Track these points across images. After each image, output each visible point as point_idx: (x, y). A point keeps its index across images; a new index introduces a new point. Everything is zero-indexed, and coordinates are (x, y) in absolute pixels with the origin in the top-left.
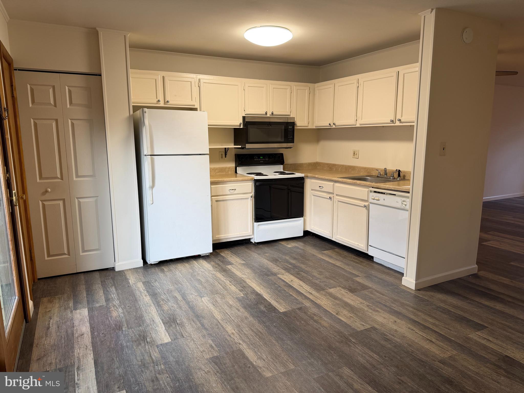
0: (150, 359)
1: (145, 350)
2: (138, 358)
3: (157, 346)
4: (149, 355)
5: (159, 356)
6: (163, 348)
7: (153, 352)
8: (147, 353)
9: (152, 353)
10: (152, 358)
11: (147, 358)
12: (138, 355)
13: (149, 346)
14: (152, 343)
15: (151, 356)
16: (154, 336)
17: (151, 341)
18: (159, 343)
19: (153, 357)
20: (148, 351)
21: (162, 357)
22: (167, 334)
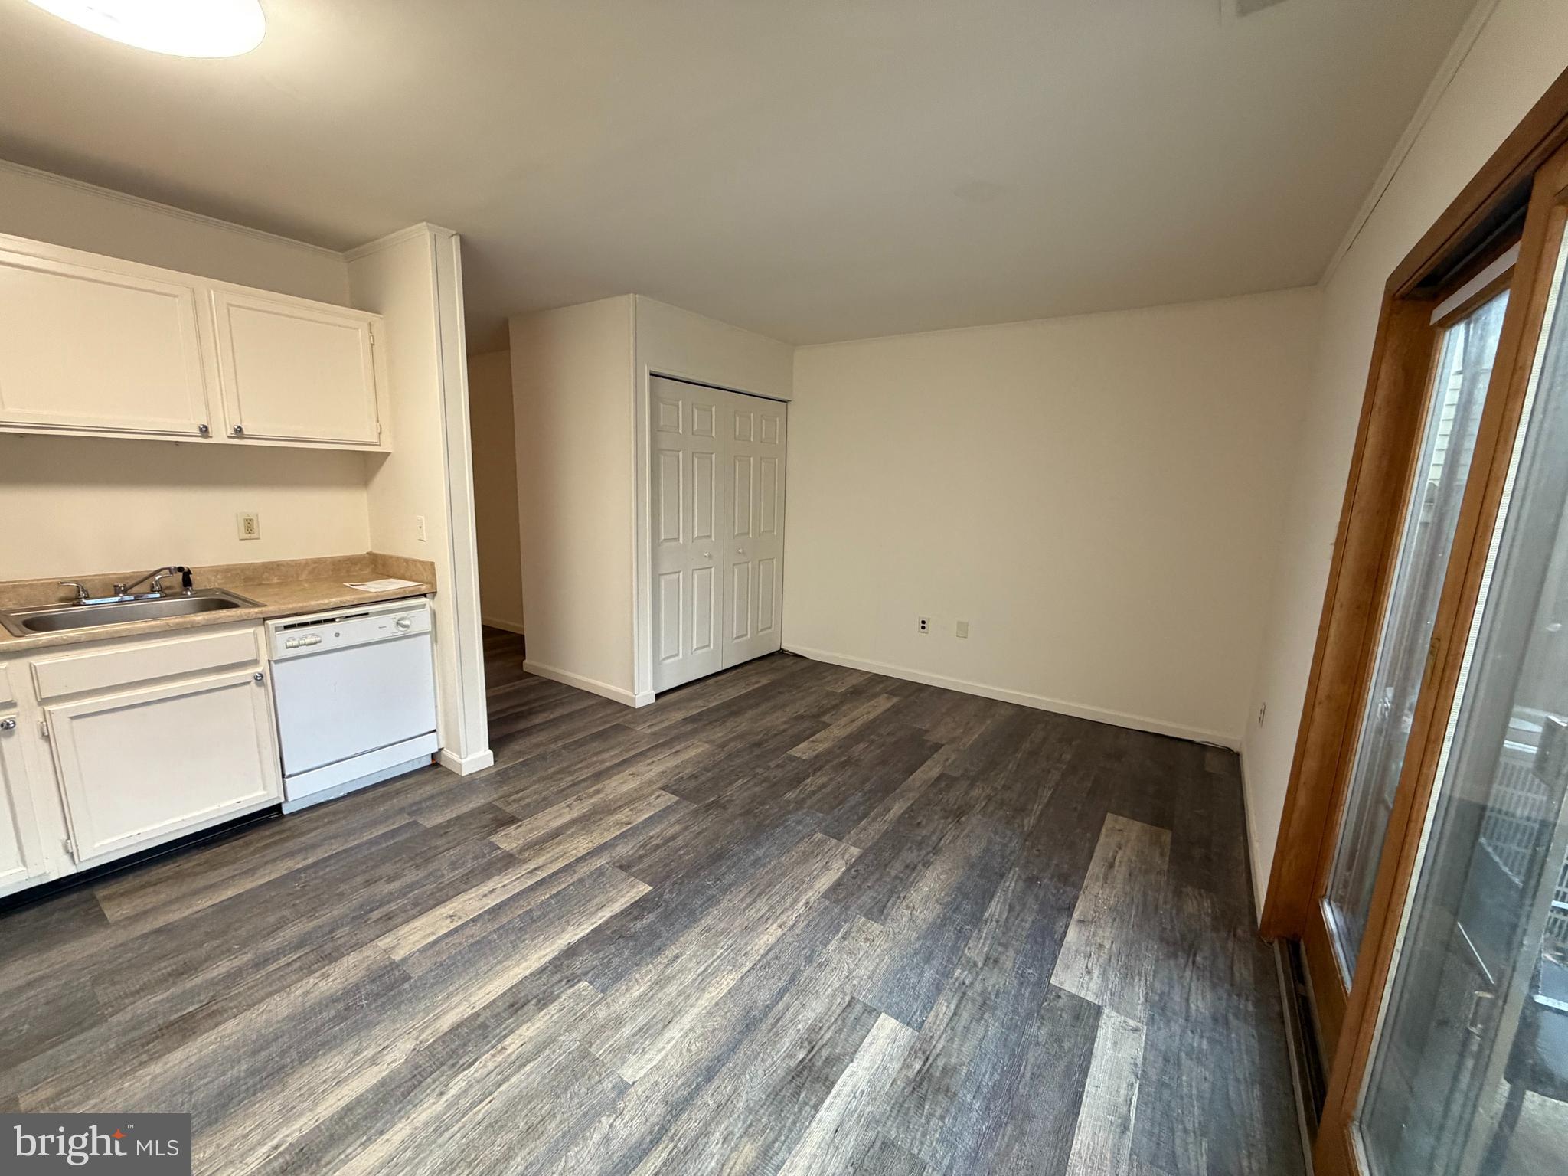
0: (962, 1007)
1: (951, 1040)
2: (981, 1031)
3: (919, 1029)
4: (956, 1018)
5: (941, 999)
6: (915, 1013)
7: (942, 1020)
8: (953, 1029)
9: (946, 1020)
10: (957, 1007)
11: (965, 1016)
12: (975, 1042)
13: (934, 1043)
14: (921, 1049)
15: (955, 1014)
16: (894, 1067)
17: (916, 1057)
18: (908, 1032)
19: (953, 1007)
20: (949, 1031)
21: (939, 989)
22: (867, 1040)
